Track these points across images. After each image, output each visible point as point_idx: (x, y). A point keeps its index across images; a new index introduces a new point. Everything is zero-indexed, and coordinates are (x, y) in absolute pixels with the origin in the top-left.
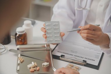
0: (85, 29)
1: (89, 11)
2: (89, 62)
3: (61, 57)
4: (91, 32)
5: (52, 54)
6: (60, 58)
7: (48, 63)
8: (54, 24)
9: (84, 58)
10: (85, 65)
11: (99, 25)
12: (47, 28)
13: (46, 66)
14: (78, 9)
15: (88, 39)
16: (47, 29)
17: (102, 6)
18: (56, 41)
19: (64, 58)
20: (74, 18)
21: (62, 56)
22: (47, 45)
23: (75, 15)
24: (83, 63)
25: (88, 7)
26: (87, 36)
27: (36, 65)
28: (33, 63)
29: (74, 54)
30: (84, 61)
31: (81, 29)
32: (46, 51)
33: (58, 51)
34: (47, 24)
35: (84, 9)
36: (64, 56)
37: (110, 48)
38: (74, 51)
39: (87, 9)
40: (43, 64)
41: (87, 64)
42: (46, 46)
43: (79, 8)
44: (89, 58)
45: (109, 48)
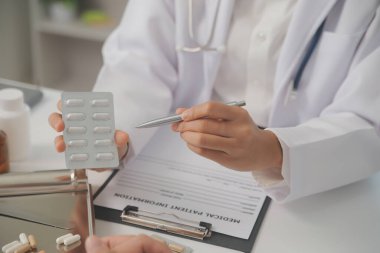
0: (195, 117)
1: (224, 56)
2: (219, 227)
3: (126, 213)
4: (214, 126)
5: (92, 203)
6: (123, 216)
7: (77, 237)
8: (94, 102)
9: (204, 215)
10: (206, 240)
11: (244, 104)
12: (69, 116)
13: (69, 246)
14: (187, 49)
15: (207, 150)
16: (69, 120)
17: (263, 38)
18: (98, 160)
19: (137, 216)
20: (173, 79)
21: (129, 210)
22: (76, 175)
23: (176, 68)
24: (201, 231)
25: (218, 44)
26: (203, 141)
27: (32, 244)
28: (22, 237)
29: (171, 202)
30: (202, 224)
31: (182, 116)
32: (73, 194)
33: (116, 195)
34: (68, 102)
35: (207, 48)
36: (136, 209)
37: (285, 180)
38: (172, 190)
39: (215, 50)
40: (58, 240)
41: (214, 233)
42: (72, 176)
43: (191, 47)
44: (220, 215)
45: (282, 178)
